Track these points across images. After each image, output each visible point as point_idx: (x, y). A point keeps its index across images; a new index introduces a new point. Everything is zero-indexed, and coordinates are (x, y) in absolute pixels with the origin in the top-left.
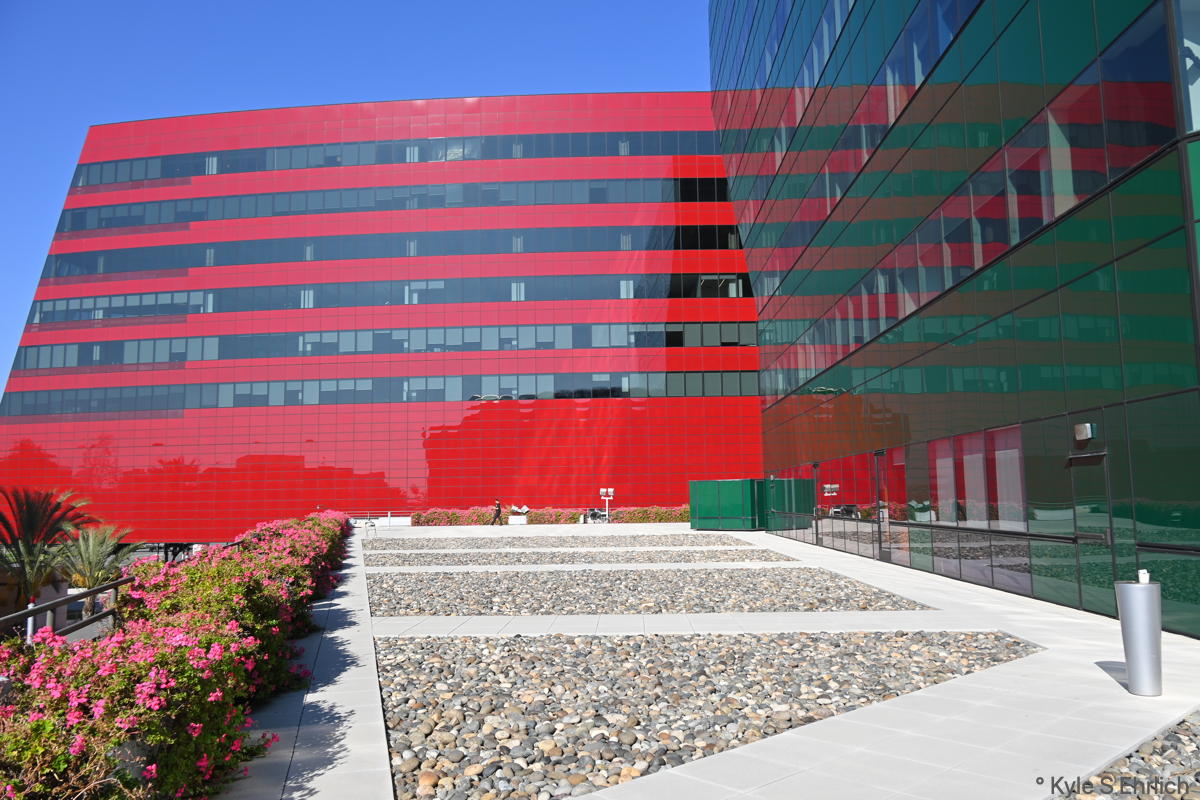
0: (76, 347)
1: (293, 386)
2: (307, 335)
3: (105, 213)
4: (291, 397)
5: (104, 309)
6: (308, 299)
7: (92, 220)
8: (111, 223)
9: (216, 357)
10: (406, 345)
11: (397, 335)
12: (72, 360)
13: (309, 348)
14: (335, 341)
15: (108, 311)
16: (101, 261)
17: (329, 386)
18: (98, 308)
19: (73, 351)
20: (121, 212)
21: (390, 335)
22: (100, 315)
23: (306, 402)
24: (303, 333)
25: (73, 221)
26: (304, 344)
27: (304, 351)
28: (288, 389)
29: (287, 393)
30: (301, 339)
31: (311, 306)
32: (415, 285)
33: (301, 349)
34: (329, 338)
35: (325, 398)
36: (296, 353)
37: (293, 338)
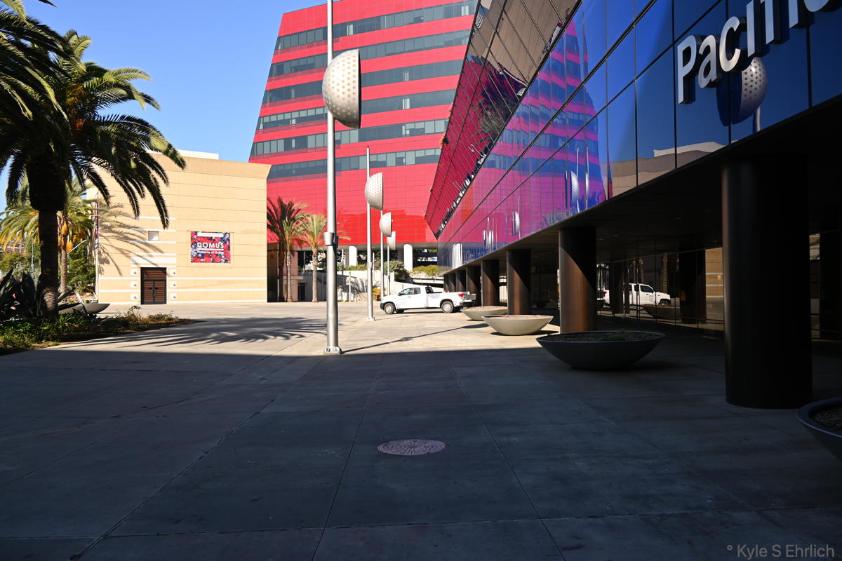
0: (283, 141)
1: (400, 155)
2: (407, 125)
3: (294, 64)
4: (399, 162)
5: (296, 119)
6: (407, 104)
7: (287, 68)
8: (298, 69)
9: (357, 141)
12: (281, 149)
13: (408, 132)
14: (423, 127)
15: (299, 120)
16: (293, 92)
17: (420, 154)
18: (293, 117)
19: (281, 143)
20: (302, 62)
22: (294, 122)
23: (407, 164)
24: (404, 124)
25: (277, 69)
26: (406, 130)
27: (406, 135)
29: (397, 158)
30: (404, 127)
31: (408, 107)
33: (404, 133)
34: (419, 126)
35: (418, 160)
36: (401, 136)
37: (399, 127)
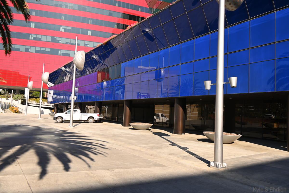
1: (27, 47)
2: (32, 35)
4: (27, 50)
10: (60, 42)
11: (58, 39)
13: (32, 38)
14: (41, 37)
17: (38, 49)
21: (56, 38)
23: (31, 52)
27: (31, 39)
28: (26, 48)
31: (34, 27)
32: (63, 27)
33: (30, 38)
34: (39, 36)
35: (36, 51)
36: (29, 39)
37: (29, 35)
